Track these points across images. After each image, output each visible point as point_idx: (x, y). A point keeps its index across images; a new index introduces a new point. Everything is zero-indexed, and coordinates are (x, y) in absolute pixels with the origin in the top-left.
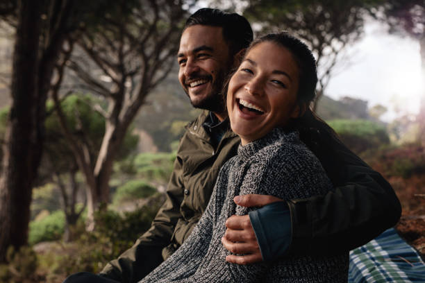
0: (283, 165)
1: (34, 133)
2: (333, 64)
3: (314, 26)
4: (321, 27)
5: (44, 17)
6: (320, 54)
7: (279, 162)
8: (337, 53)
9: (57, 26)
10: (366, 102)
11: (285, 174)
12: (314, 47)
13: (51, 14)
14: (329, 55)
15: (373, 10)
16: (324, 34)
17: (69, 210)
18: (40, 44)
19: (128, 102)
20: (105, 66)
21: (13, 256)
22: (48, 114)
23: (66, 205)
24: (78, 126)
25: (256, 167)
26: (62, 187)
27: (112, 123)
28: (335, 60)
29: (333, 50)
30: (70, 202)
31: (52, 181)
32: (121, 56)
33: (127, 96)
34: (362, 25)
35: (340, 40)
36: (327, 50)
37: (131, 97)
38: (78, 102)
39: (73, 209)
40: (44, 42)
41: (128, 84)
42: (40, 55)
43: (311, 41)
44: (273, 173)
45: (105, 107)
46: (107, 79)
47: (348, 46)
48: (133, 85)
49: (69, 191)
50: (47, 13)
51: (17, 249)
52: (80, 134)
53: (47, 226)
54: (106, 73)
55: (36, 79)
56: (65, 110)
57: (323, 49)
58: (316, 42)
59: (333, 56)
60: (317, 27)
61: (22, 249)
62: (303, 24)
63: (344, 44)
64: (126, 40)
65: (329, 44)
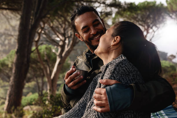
0: (124, 66)
1: (26, 60)
2: (153, 37)
3: (146, 20)
4: (149, 21)
5: (32, 12)
6: (148, 33)
7: (122, 65)
8: (155, 32)
9: (38, 15)
10: (167, 54)
11: (124, 70)
12: (145, 29)
13: (35, 11)
14: (152, 33)
15: (171, 15)
16: (149, 24)
17: (40, 93)
18: (30, 23)
19: (66, 49)
20: (58, 34)
21: (14, 110)
22: (32, 52)
23: (39, 91)
24: (45, 58)
25: (111, 66)
26: (38, 83)
27: (59, 57)
28: (154, 35)
29: (153, 31)
30: (41, 89)
31: (34, 80)
32: (64, 30)
33: (66, 46)
34: (166, 21)
35: (156, 27)
36: (150, 31)
37: (68, 47)
38: (46, 48)
39: (42, 93)
40: (32, 22)
41: (67, 41)
42: (30, 27)
43: (144, 26)
44: (119, 69)
45: (57, 51)
46: (58, 39)
47: (159, 29)
48: (69, 42)
49: (40, 85)
50: (34, 10)
51: (16, 108)
52: (46, 61)
53: (31, 99)
54: (58, 37)
55: (28, 37)
56: (40, 51)
57: (149, 30)
58: (146, 27)
59: (153, 33)
60: (147, 21)
61: (18, 107)
62: (141, 19)
63: (158, 28)
64: (67, 23)
65: (152, 28)
